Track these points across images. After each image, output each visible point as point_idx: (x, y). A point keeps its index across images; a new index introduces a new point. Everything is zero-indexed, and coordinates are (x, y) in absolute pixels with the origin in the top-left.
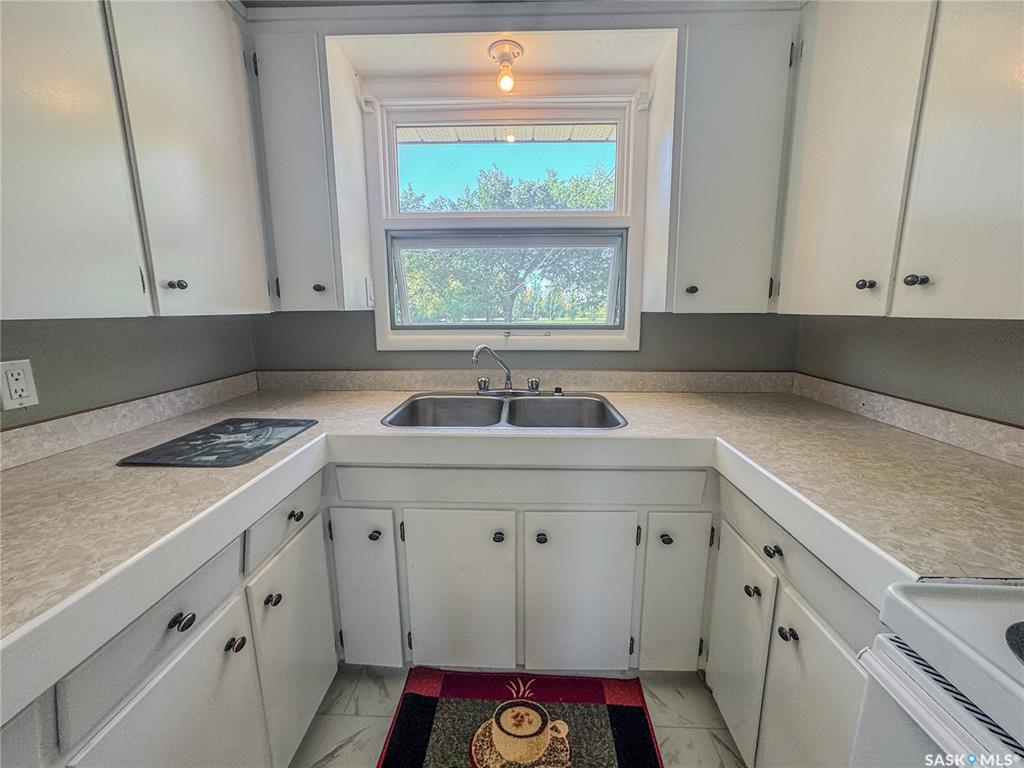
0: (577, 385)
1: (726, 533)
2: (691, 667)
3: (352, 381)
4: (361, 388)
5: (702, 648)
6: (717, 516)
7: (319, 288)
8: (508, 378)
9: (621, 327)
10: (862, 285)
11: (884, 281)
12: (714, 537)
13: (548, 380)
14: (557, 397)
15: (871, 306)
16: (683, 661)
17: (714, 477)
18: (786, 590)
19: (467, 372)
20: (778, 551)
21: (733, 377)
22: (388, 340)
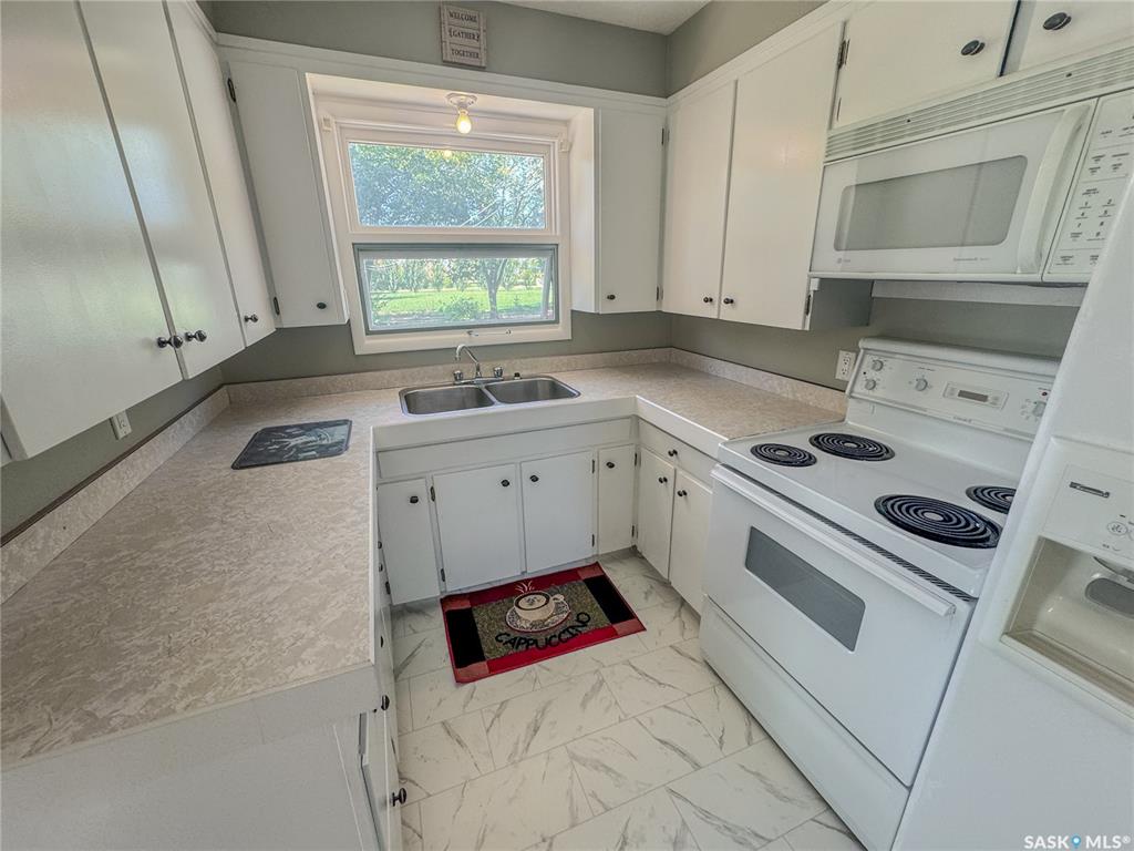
0: (531, 369)
1: (644, 454)
2: (628, 545)
3: (333, 386)
4: (343, 390)
5: (634, 531)
6: (638, 446)
7: (322, 306)
8: (478, 369)
9: (557, 321)
10: (706, 300)
11: (715, 298)
12: (637, 459)
13: (509, 367)
14: (517, 380)
15: (710, 312)
16: (625, 543)
17: (637, 420)
18: (680, 472)
19: (440, 367)
20: (675, 452)
21: (634, 354)
22: (365, 345)
